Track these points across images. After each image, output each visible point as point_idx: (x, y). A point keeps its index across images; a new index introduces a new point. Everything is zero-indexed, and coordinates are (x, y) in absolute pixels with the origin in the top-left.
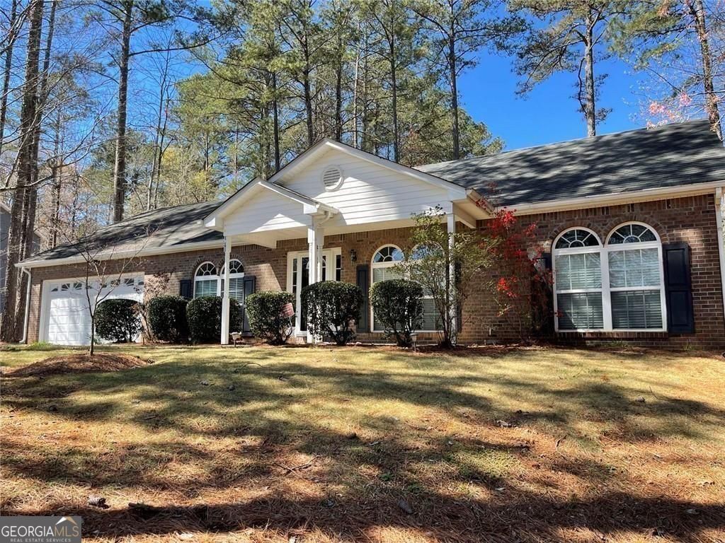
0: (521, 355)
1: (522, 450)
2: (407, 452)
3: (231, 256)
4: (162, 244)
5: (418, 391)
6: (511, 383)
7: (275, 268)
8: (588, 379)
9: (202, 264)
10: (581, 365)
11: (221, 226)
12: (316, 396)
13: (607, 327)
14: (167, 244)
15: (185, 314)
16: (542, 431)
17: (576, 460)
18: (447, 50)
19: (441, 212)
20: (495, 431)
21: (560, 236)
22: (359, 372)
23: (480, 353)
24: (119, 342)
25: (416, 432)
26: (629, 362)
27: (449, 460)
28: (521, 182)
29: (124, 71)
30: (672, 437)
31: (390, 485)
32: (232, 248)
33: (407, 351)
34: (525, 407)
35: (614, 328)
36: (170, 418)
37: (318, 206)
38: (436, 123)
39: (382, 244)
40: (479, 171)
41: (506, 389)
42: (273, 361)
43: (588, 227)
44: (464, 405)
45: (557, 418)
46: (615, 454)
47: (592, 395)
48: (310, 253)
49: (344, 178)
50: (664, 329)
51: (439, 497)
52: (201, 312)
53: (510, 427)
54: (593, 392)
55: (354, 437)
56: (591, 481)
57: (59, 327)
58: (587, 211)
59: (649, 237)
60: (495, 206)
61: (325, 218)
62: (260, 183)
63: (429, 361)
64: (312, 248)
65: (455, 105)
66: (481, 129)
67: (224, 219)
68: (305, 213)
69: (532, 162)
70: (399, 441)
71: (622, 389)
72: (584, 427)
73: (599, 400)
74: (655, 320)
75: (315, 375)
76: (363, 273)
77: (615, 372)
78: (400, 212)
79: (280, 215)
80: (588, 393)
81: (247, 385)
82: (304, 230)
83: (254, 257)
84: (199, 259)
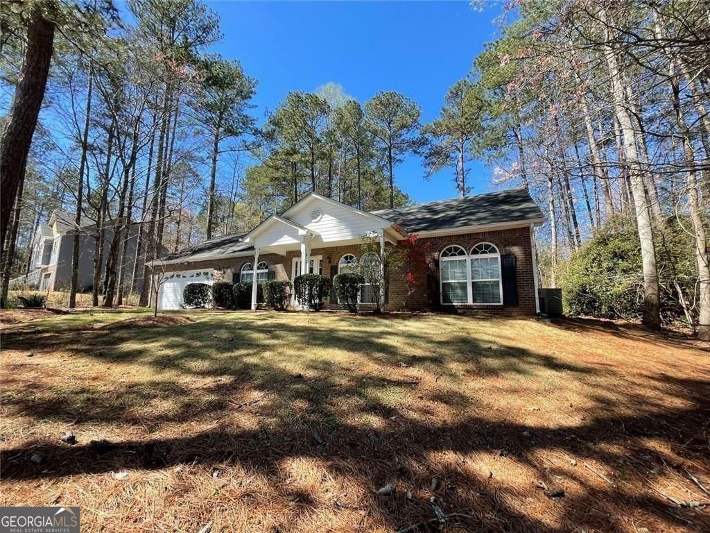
0: (419, 318)
1: (412, 384)
2: (334, 388)
3: (258, 260)
4: (224, 253)
5: (352, 342)
6: (411, 336)
8: (458, 334)
9: (245, 264)
10: (454, 325)
11: (253, 242)
12: (283, 346)
13: (470, 302)
14: (227, 253)
15: (233, 292)
16: (426, 370)
17: (448, 392)
18: (387, 153)
19: (376, 235)
20: (398, 370)
21: (444, 249)
22: (319, 329)
23: (397, 316)
24: (197, 308)
25: (343, 372)
26: (482, 323)
27: (360, 394)
28: (424, 220)
29: (215, 161)
30: (509, 373)
31: (313, 417)
32: (259, 255)
33: (354, 315)
34: (418, 352)
35: (474, 302)
36: (177, 362)
37: (307, 231)
38: (382, 193)
39: (345, 254)
40: (401, 214)
41: (408, 341)
42: (270, 321)
43: (460, 245)
44: (380, 351)
45: (437, 361)
46: (473, 386)
47: (460, 344)
48: (303, 259)
49: (323, 215)
50: (502, 303)
51: (346, 427)
52: (240, 291)
53: (407, 367)
54: (460, 342)
55: (300, 376)
56: (457, 409)
57: (168, 299)
58: (460, 236)
59: (493, 251)
60: (408, 232)
61: (311, 238)
62: (274, 217)
63: (365, 322)
64: (303, 255)
65: (391, 183)
66: (406, 197)
67: (255, 238)
68: (299, 234)
69: (430, 210)
70: (329, 380)
71: (478, 340)
72: (454, 366)
73: (464, 348)
74: (496, 299)
75: (290, 331)
76: (334, 269)
77: (474, 329)
78: (353, 235)
79: (286, 236)
80: (457, 342)
81: (243, 338)
82: (299, 245)
83: (274, 260)
84: (244, 261)
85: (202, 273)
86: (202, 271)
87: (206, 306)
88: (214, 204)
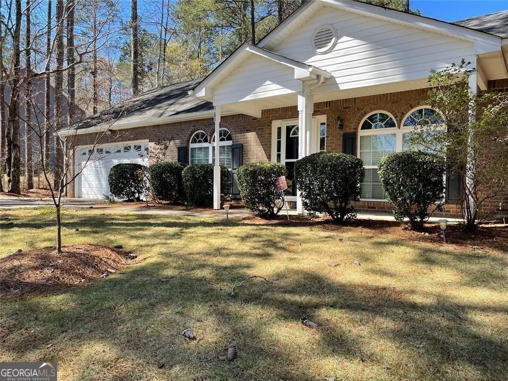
3: (220, 125)
4: (161, 115)
7: (260, 136)
9: (195, 133)
11: (210, 96)
14: (166, 115)
15: (182, 180)
24: (129, 200)
32: (222, 117)
37: (311, 69)
39: (371, 110)
48: (300, 122)
49: (338, 38)
52: (195, 179)
57: (89, 184)
61: (317, 83)
62: (248, 49)
64: (302, 116)
67: (213, 89)
68: (295, 78)
76: (350, 141)
79: (268, 82)
82: (294, 97)
83: (241, 126)
84: (193, 128)
85: (132, 148)
86: (132, 143)
87: (142, 197)
88: (139, 45)
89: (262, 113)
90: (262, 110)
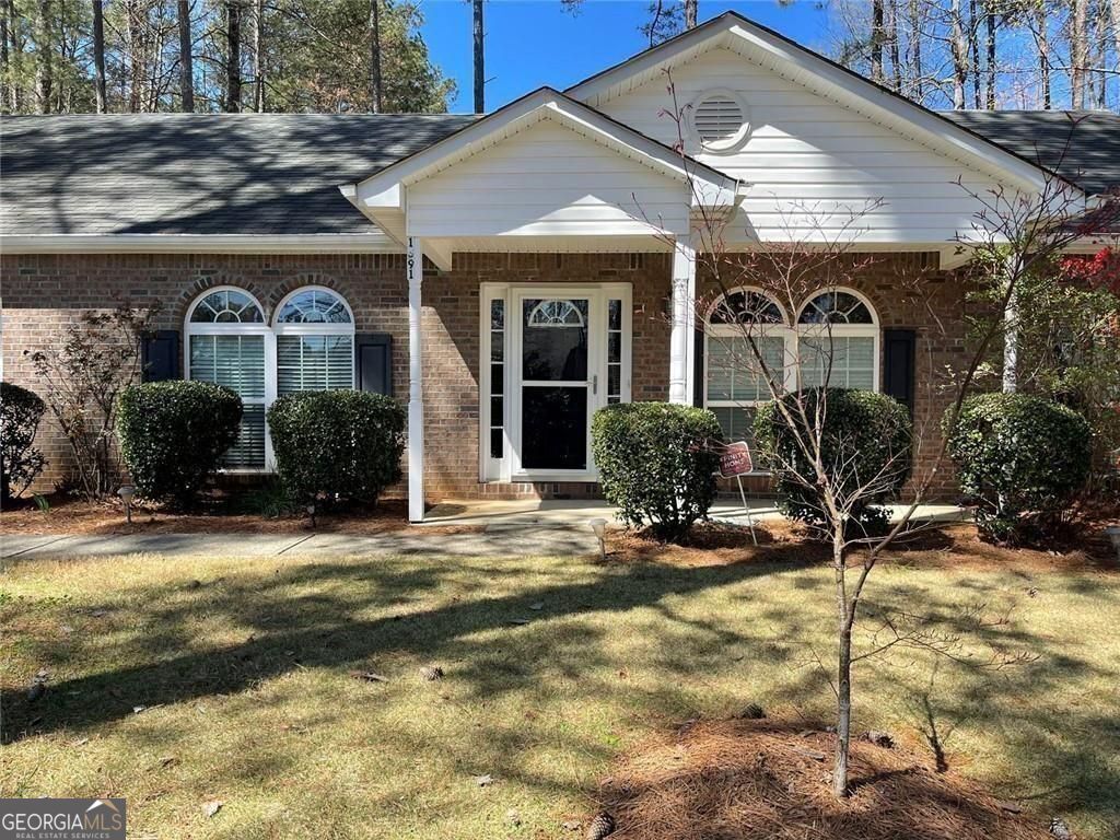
7: (448, 319)
83: (384, 287)
84: (204, 277)
89: (454, 261)
90: (454, 254)
